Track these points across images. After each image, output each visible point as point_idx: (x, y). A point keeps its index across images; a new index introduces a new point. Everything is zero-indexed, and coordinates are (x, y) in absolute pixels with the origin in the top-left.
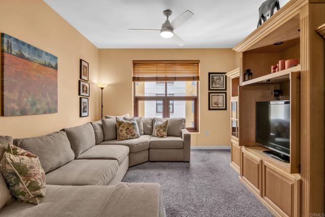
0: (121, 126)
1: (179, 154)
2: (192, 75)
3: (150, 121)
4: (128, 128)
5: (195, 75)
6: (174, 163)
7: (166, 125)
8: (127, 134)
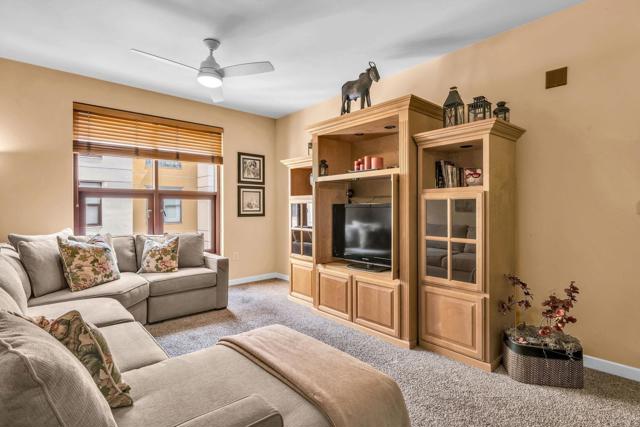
0: (78, 256)
1: (209, 298)
2: (209, 153)
3: (130, 243)
4: (96, 260)
5: (215, 154)
6: (201, 316)
7: (177, 246)
8: (96, 273)
